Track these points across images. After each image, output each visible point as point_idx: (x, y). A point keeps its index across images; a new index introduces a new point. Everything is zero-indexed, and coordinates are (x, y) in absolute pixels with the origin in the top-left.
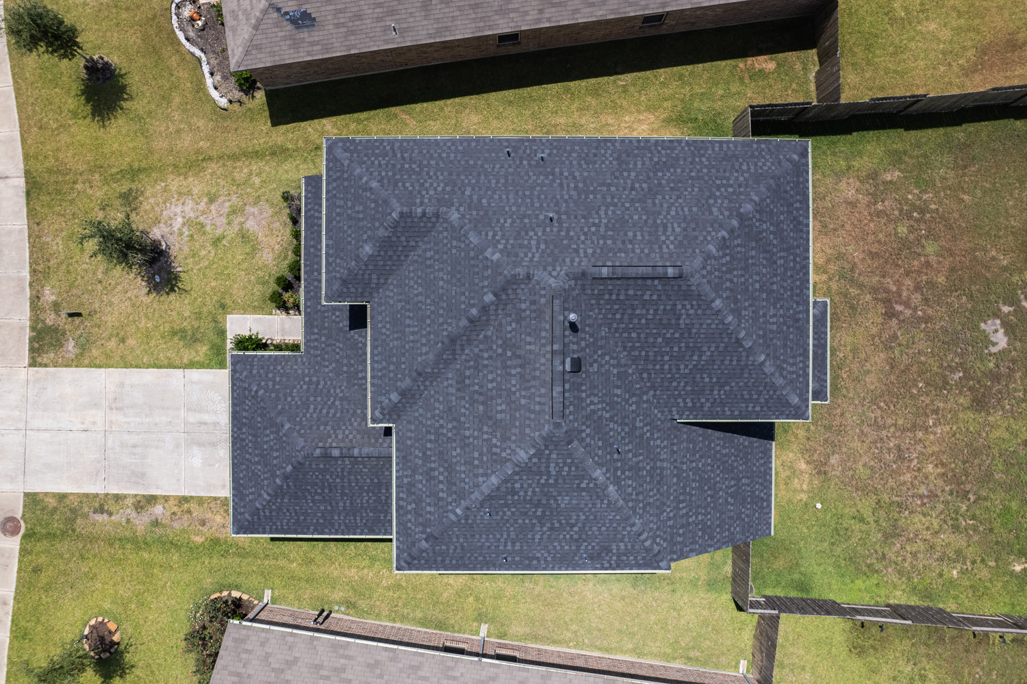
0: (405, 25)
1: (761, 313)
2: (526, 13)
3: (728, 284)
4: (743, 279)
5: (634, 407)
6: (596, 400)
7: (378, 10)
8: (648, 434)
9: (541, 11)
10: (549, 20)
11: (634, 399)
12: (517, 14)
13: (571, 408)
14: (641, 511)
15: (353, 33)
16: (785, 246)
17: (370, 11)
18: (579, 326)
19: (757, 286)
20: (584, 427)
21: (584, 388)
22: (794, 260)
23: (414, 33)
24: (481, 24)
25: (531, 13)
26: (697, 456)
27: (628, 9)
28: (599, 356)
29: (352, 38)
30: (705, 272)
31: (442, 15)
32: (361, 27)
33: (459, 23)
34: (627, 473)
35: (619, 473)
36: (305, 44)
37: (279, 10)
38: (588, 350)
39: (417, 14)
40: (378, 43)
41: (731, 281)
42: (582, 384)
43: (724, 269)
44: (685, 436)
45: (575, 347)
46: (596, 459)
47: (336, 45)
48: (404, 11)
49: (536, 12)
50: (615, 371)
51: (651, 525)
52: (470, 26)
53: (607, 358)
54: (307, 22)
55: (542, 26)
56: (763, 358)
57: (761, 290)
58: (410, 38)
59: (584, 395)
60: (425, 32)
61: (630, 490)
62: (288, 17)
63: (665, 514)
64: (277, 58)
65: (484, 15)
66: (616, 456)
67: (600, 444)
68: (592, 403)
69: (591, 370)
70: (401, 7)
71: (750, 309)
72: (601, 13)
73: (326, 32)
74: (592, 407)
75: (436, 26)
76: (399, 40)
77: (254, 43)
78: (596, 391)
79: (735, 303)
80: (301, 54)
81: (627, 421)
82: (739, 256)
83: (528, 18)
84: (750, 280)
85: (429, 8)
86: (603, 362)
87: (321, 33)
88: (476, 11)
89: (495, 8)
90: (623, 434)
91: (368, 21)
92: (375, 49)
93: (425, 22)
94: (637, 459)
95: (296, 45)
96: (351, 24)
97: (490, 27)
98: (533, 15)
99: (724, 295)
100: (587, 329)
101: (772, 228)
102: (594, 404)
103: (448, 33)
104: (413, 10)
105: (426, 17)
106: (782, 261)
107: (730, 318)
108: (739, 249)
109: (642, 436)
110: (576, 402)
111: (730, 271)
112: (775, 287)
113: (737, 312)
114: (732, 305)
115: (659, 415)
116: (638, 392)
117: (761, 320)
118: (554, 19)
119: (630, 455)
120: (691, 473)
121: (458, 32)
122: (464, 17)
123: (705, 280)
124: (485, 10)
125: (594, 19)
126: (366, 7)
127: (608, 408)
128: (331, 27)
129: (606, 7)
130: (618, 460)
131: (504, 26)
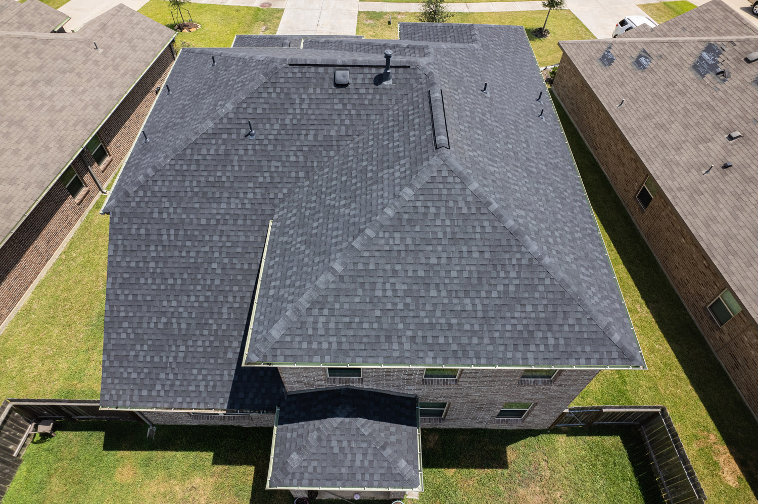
0: (626, 110)
1: (398, 267)
2: (673, 179)
3: (433, 210)
4: (440, 235)
5: (293, 158)
6: (305, 106)
7: (632, 93)
8: (261, 179)
9: (680, 189)
10: (674, 197)
11: (301, 159)
12: (669, 173)
13: (299, 75)
14: (178, 168)
15: (608, 85)
16: (491, 314)
17: (629, 89)
18: (380, 87)
19: (433, 261)
20: (278, 90)
21: (318, 91)
22: (473, 332)
23: (622, 117)
24: (649, 153)
25: (675, 183)
26: (226, 261)
27: (718, 257)
28: (349, 110)
29: (605, 86)
30: (445, 174)
31: (644, 127)
32: (614, 88)
33: (643, 139)
34: (223, 147)
35: (225, 136)
36: (590, 66)
37: (610, 48)
38: (356, 97)
39: (638, 113)
40: (606, 100)
41: (437, 215)
42: (322, 88)
43: (451, 204)
44: (252, 239)
45: (359, 81)
46: (244, 106)
47: (595, 80)
48: (637, 106)
49: (678, 186)
50: (333, 133)
51: (159, 183)
52: (644, 146)
53: (347, 122)
54: (606, 63)
55: (667, 194)
56: (338, 267)
57: (429, 268)
58: (617, 115)
59: (311, 91)
60: (626, 122)
61: (204, 151)
62: (606, 53)
63: (167, 205)
64: (575, 57)
65: (658, 152)
66: (244, 131)
67: (259, 111)
68: (302, 100)
69: (336, 101)
70: (640, 103)
71: (402, 248)
72: (702, 234)
73: (603, 73)
74: (298, 101)
75: (634, 126)
76: (613, 110)
77: (581, 45)
78: (314, 106)
79: (409, 220)
80: (582, 67)
81: (279, 148)
82: (470, 230)
83: (670, 182)
84: (440, 248)
85: (647, 118)
86: (343, 117)
87: (601, 71)
88: (659, 147)
89: (667, 158)
90: (265, 142)
91: (621, 90)
92: (601, 100)
93: (634, 120)
94: (235, 163)
95: (586, 62)
96: (615, 82)
97: (648, 159)
98: (674, 185)
99: (419, 204)
100: (378, 97)
101: (512, 288)
102: (301, 104)
103: (631, 135)
104: (641, 111)
105: (638, 119)
106: (469, 308)
107: (389, 212)
108: (478, 229)
109: (260, 169)
110: (305, 80)
111: (449, 214)
112: (433, 293)
113: (397, 224)
114: (406, 217)
115: (280, 196)
116: (309, 164)
117: (388, 267)
118: (677, 200)
119: (241, 152)
120: (207, 249)
121: (635, 141)
122: (650, 141)
123: (435, 174)
124: (662, 152)
125: (693, 231)
126: (632, 86)
127: (295, 122)
128: (608, 74)
129: (711, 238)
130: (238, 134)
131: (655, 169)
